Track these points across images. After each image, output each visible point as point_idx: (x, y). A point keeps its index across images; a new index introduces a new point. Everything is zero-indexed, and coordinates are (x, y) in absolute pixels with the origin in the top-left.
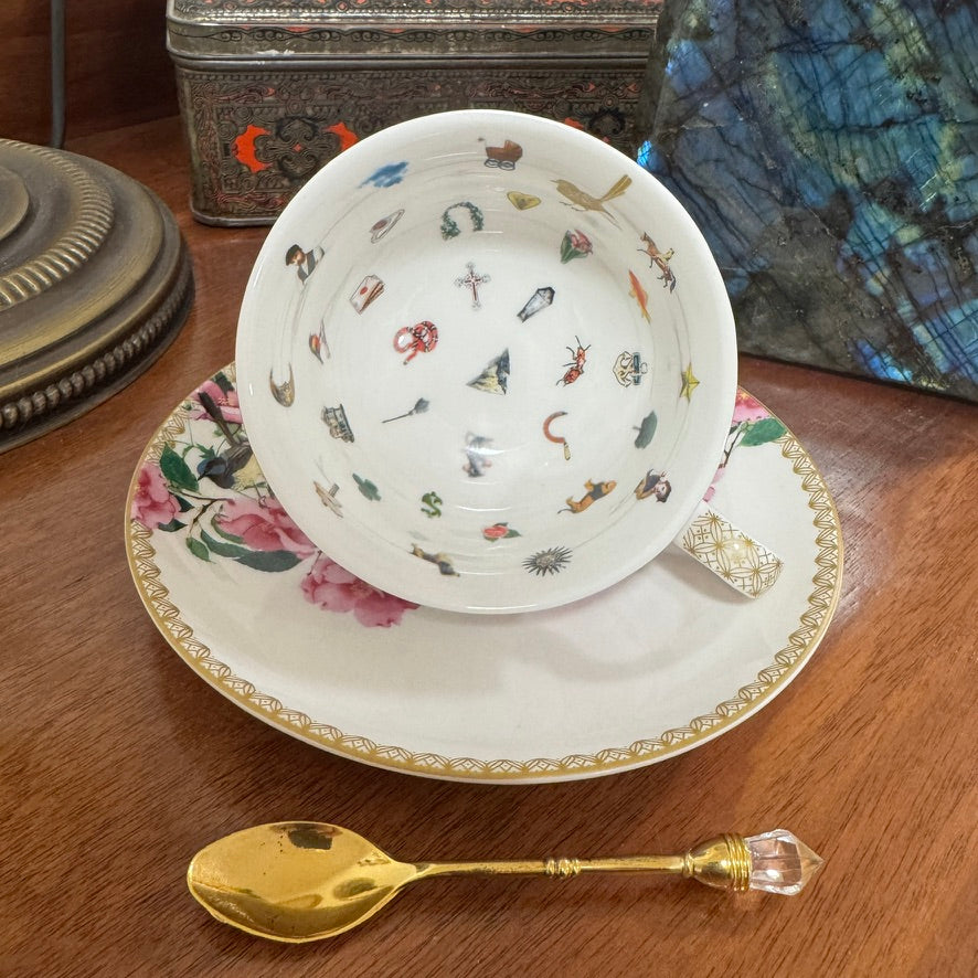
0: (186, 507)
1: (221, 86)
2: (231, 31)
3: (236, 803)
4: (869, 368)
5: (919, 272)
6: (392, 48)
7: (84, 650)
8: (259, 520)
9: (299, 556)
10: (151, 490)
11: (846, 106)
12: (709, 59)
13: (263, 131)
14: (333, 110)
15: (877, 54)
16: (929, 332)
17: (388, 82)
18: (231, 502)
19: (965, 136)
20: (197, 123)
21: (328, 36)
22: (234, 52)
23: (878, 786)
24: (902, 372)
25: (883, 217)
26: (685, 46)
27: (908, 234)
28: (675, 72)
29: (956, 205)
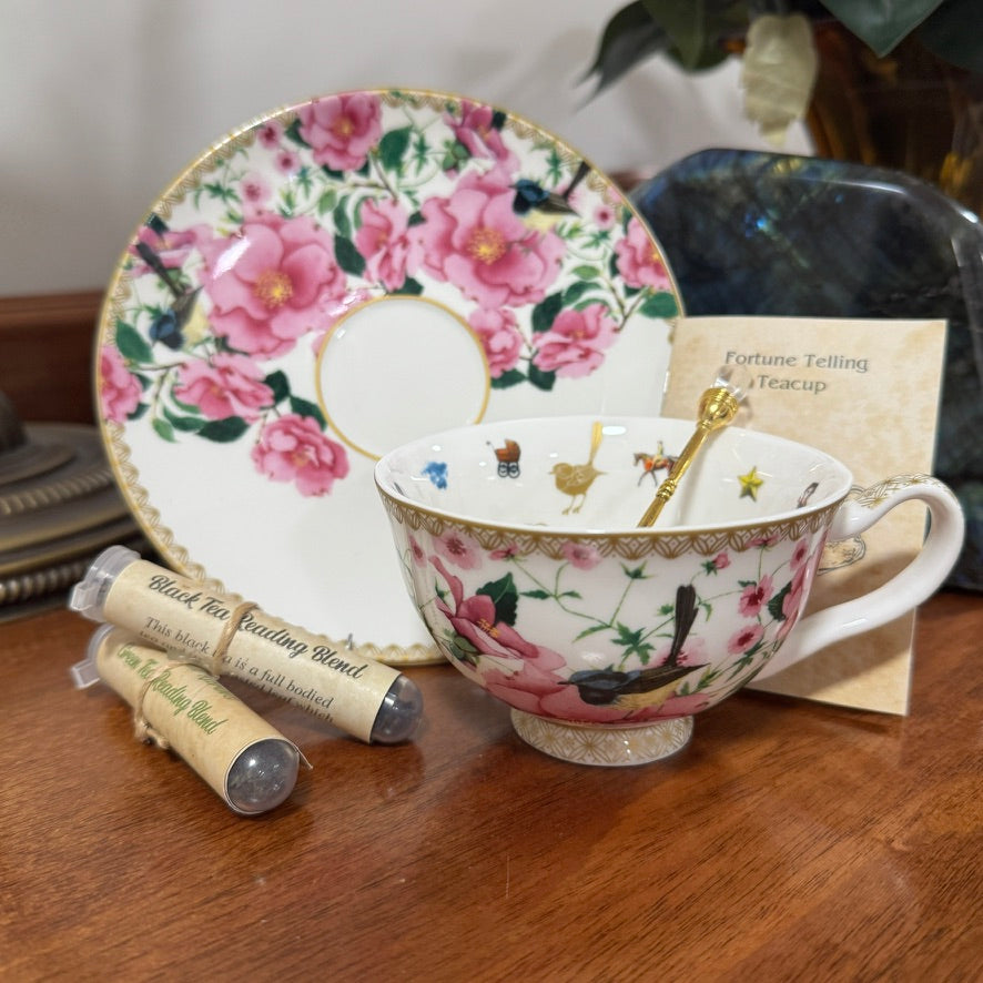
0: (146, 383)
8: (208, 382)
9: (246, 421)
10: (115, 377)
18: (183, 366)
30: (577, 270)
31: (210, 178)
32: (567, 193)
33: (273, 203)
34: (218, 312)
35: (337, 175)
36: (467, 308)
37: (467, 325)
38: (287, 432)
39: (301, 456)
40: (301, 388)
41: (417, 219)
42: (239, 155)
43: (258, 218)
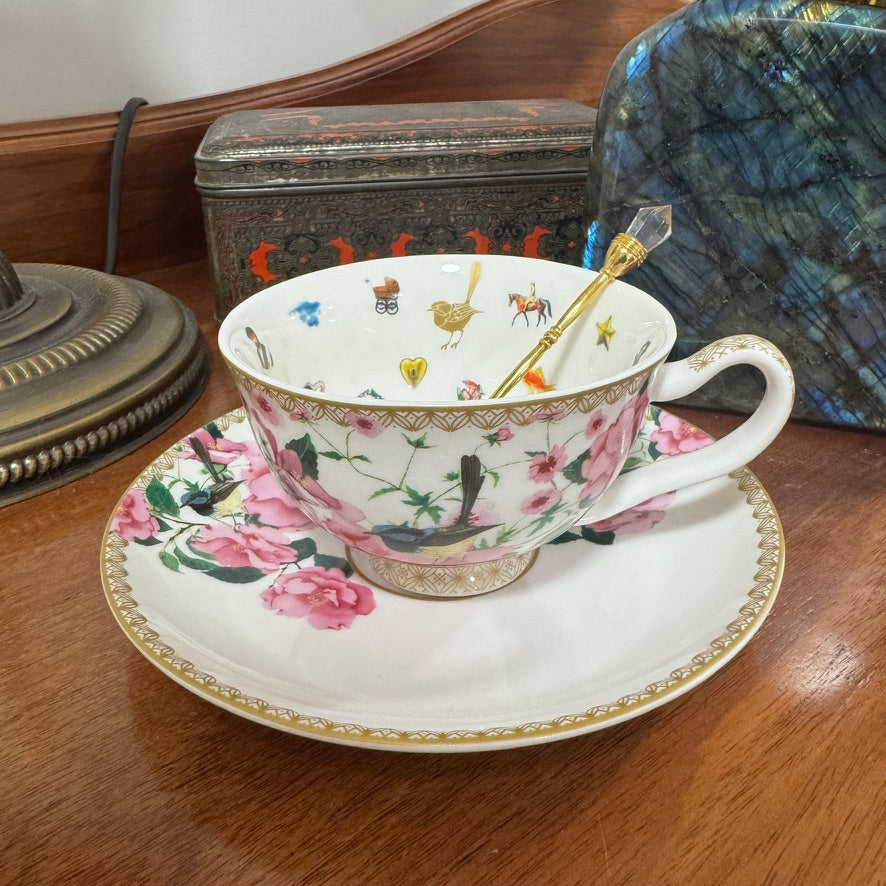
0: (164, 527)
1: (238, 211)
2: (246, 165)
3: (178, 788)
4: (822, 412)
5: (856, 317)
6: (380, 172)
7: (61, 656)
8: (232, 542)
9: (264, 572)
10: (133, 511)
11: (766, 171)
12: (641, 145)
13: (273, 247)
14: (333, 226)
15: (788, 125)
16: (875, 373)
17: (378, 201)
18: (208, 527)
19: (878, 188)
20: (218, 241)
21: (326, 165)
22: (248, 182)
23: (838, 778)
24: (853, 413)
25: (815, 268)
26: (620, 136)
27: (840, 282)
28: (613, 159)
29: (880, 251)
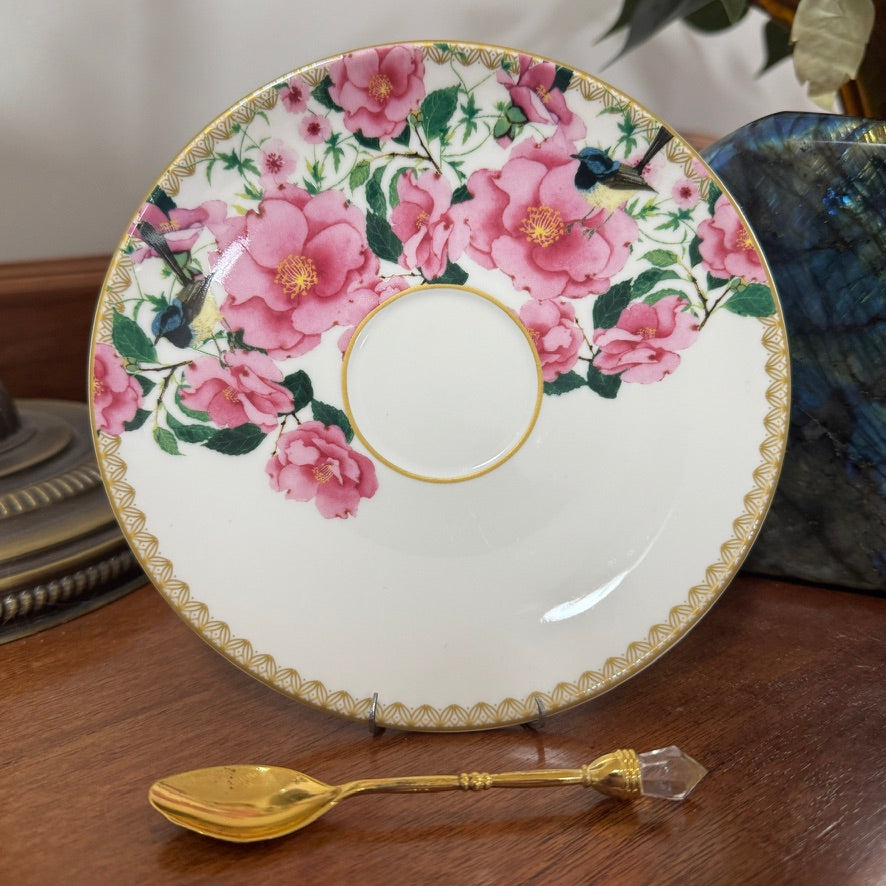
11: (828, 306)
15: (851, 255)
30: (648, 256)
31: (224, 147)
32: (641, 166)
33: (298, 176)
34: (232, 303)
35: (373, 143)
36: (518, 300)
37: (518, 321)
38: (309, 443)
39: (324, 471)
40: (325, 392)
41: (462, 195)
42: (258, 119)
43: (280, 194)
